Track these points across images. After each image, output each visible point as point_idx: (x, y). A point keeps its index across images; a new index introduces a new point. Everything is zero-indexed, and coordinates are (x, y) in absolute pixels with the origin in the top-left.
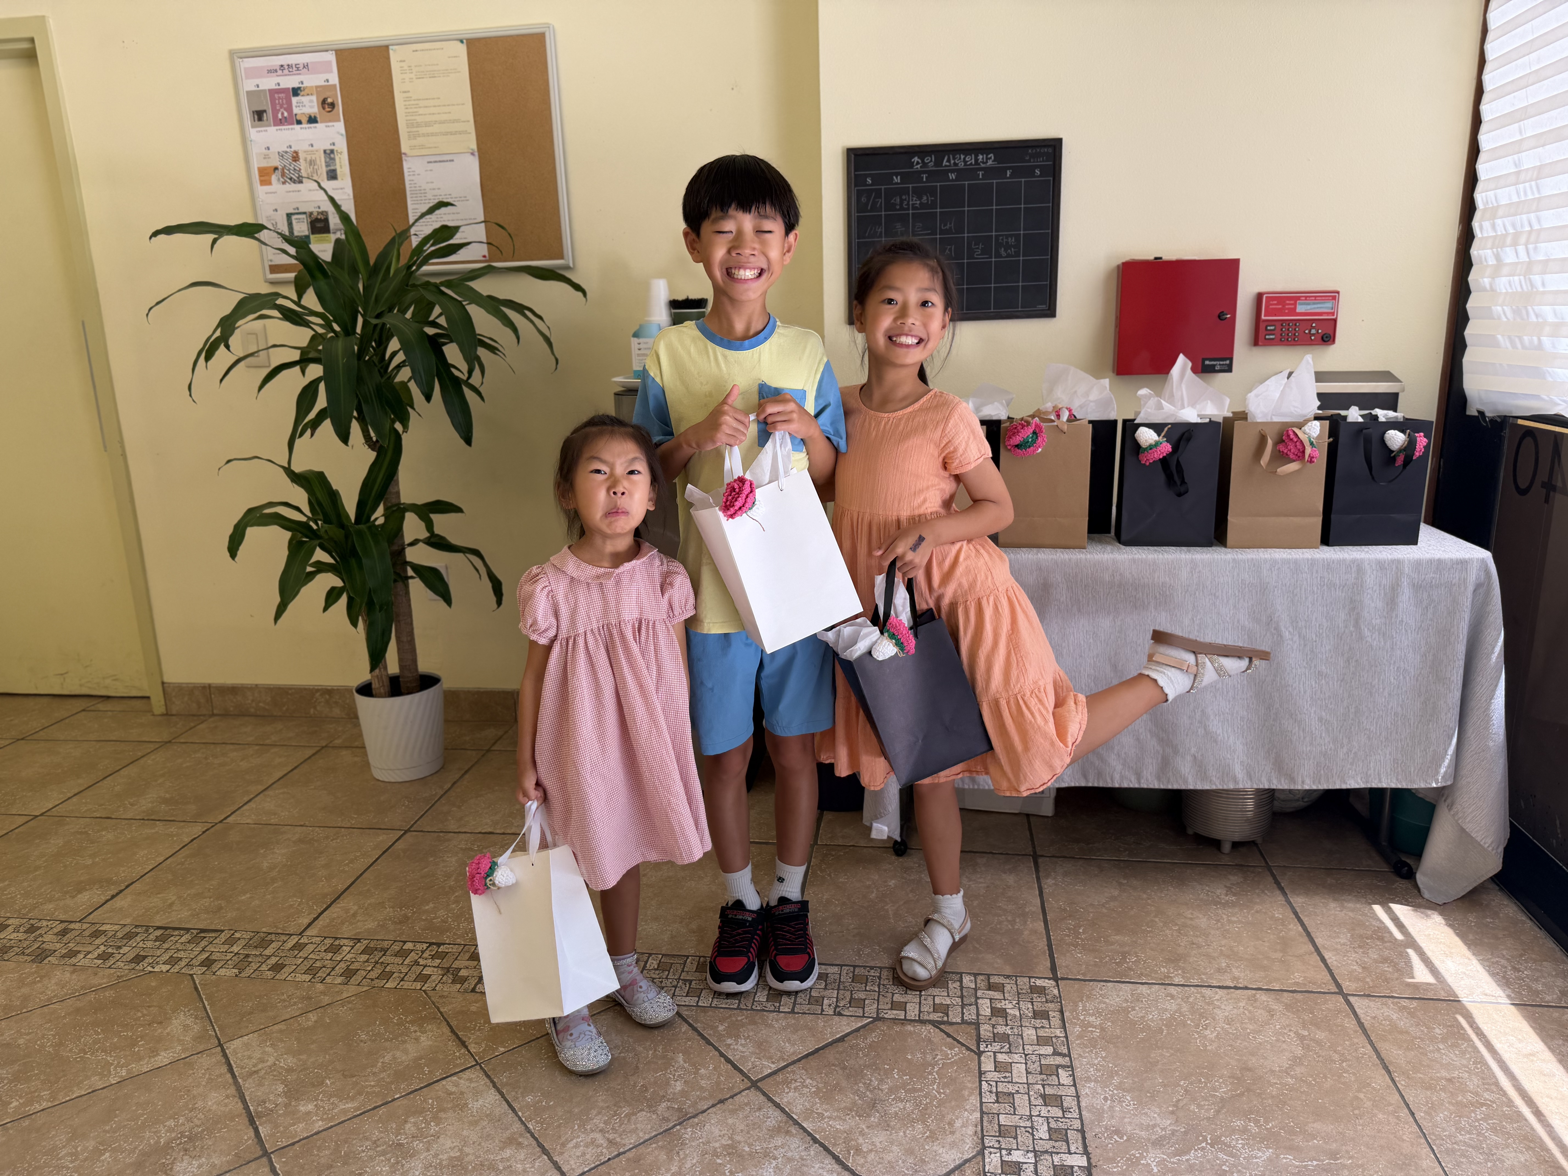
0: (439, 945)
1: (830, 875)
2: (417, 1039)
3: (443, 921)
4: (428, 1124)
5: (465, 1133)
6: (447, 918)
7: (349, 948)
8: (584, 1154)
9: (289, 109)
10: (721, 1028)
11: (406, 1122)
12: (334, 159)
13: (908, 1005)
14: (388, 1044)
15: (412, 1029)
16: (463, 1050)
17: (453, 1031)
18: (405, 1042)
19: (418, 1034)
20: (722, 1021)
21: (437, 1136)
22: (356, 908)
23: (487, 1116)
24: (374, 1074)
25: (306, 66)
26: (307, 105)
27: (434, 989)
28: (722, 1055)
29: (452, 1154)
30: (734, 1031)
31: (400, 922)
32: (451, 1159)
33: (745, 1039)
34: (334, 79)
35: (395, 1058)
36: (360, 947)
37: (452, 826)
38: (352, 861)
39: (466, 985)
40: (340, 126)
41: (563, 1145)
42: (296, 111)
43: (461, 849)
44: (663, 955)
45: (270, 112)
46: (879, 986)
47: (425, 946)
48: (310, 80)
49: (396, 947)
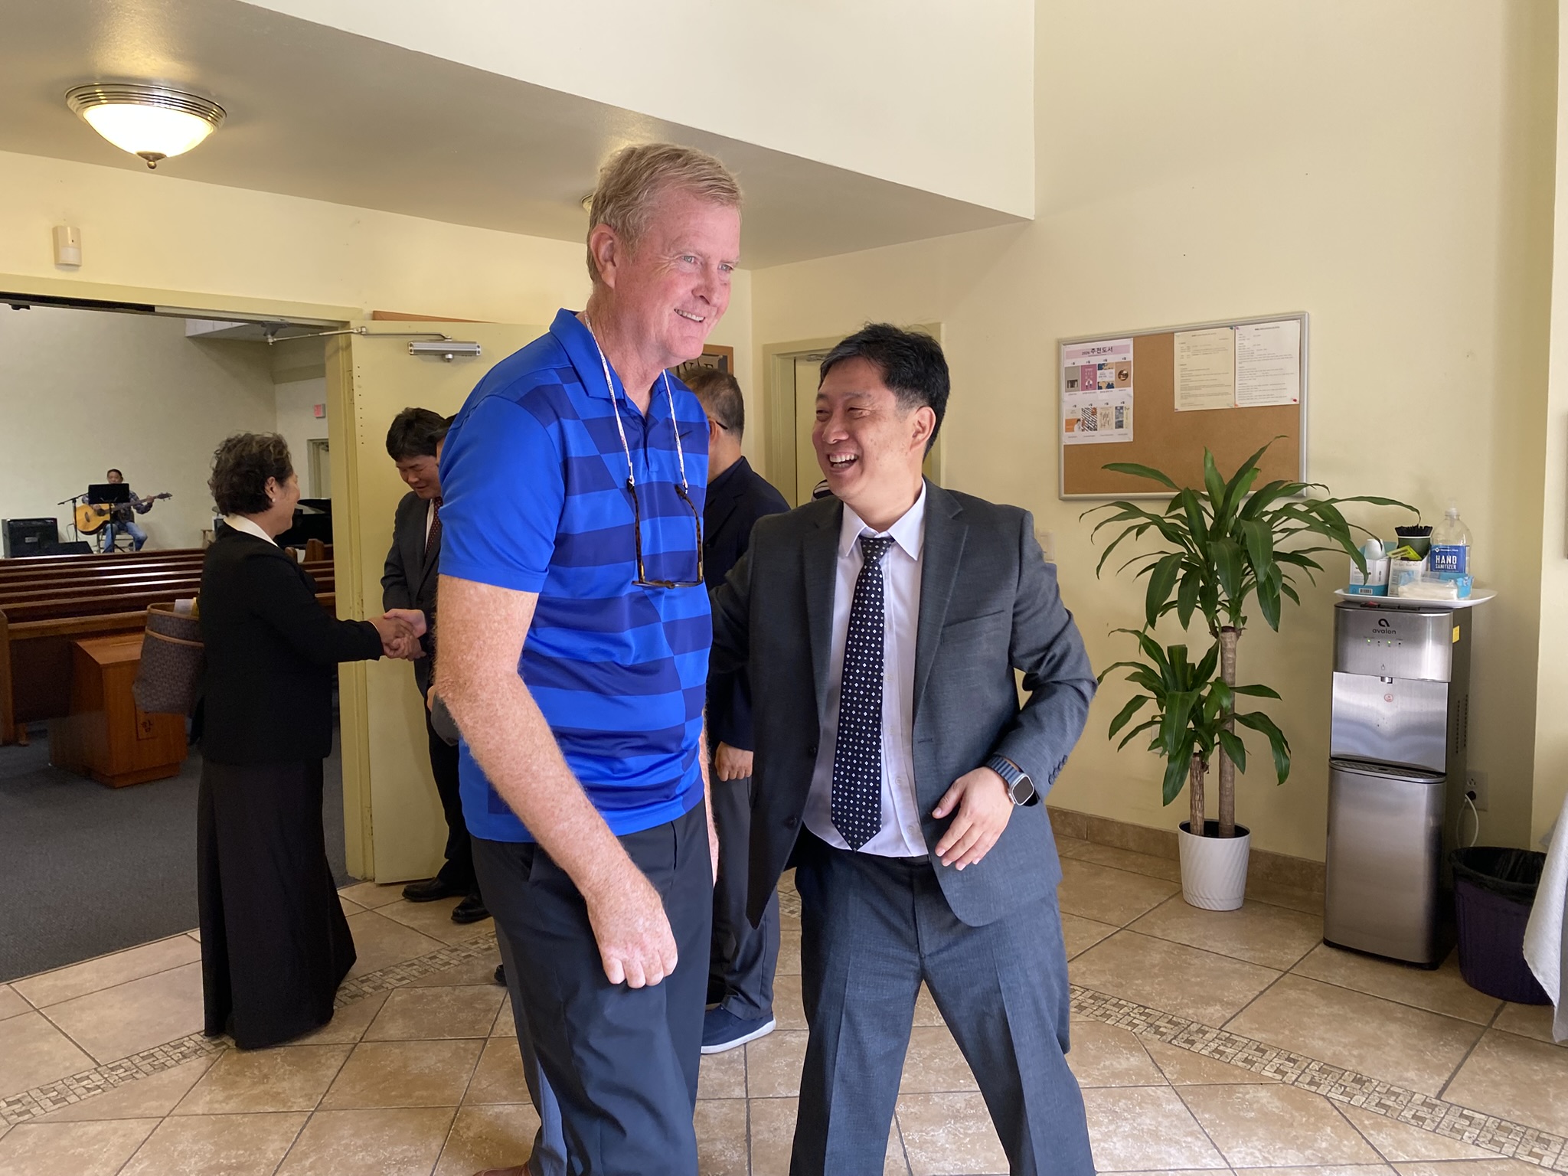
0: (1146, 1008)
1: (1497, 1053)
2: (1128, 1059)
3: (1148, 994)
4: (1134, 1106)
5: (1160, 1119)
6: (1152, 992)
7: (1080, 993)
8: (1244, 1158)
9: (1094, 379)
10: (1366, 1122)
11: (1119, 1101)
12: (1122, 413)
13: (1545, 1157)
14: (1107, 1055)
15: (1124, 1052)
16: (1160, 1074)
17: (1153, 1061)
18: (1120, 1058)
19: (1129, 1056)
20: (1368, 1118)
21: (1140, 1115)
22: (1085, 969)
23: (1176, 1116)
24: (1098, 1069)
25: (1111, 349)
26: (1108, 376)
27: (1141, 1033)
28: (1364, 1138)
29: (1150, 1127)
30: (1378, 1127)
31: (1117, 987)
32: (1149, 1129)
33: (1387, 1135)
34: (1130, 357)
35: (1112, 1064)
36: (1089, 994)
37: (1158, 933)
38: (1082, 939)
39: (1164, 1037)
40: (1130, 390)
41: (1229, 1148)
42: (1098, 380)
43: (1164, 951)
44: (1325, 1064)
45: (1080, 381)
46: (1521, 1139)
47: (1135, 1006)
48: (1112, 358)
49: (1114, 1001)
